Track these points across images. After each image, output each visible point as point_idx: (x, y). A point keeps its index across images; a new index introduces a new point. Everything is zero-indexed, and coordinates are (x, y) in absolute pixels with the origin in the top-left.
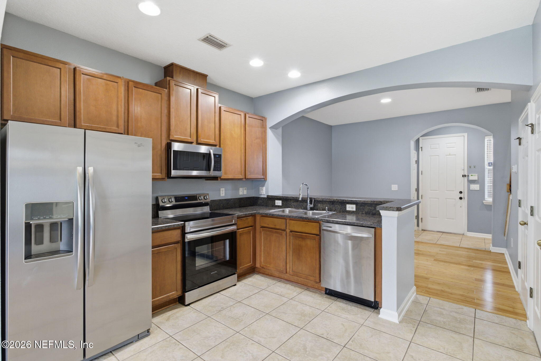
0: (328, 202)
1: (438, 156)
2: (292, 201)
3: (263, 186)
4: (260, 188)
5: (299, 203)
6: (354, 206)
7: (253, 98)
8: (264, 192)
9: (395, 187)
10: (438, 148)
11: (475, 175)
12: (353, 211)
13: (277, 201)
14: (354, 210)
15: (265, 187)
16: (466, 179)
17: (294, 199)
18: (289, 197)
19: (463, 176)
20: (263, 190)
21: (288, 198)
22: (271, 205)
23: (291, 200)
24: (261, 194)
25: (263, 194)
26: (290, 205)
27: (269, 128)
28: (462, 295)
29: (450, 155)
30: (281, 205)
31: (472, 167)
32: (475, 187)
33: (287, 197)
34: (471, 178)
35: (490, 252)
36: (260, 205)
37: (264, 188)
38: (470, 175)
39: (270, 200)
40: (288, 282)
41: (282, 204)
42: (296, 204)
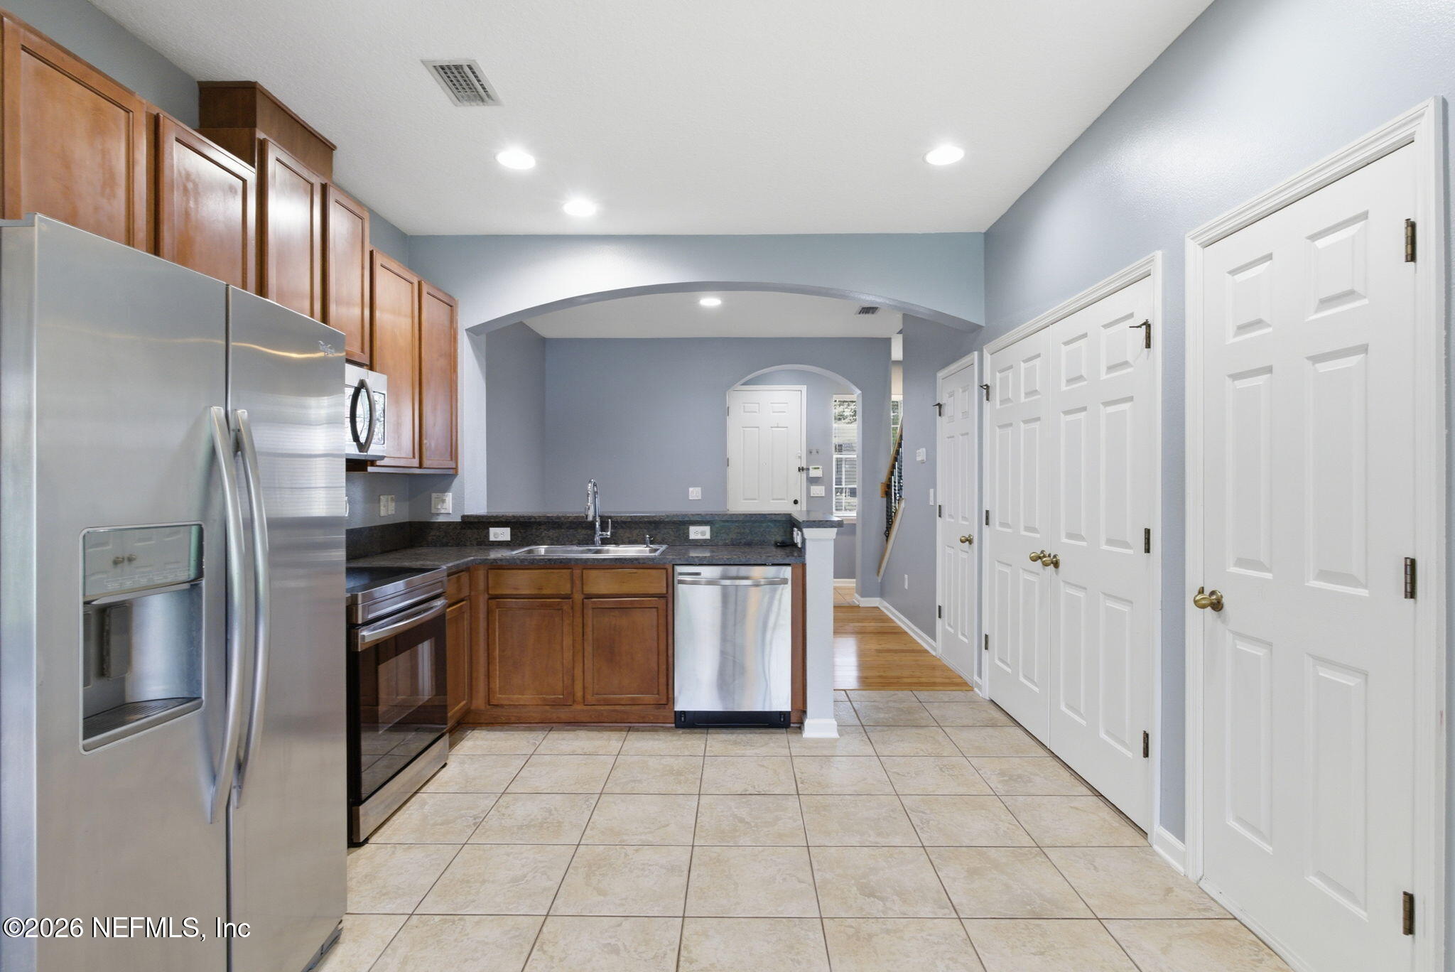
0: (645, 522)
1: (758, 427)
2: (543, 527)
3: (445, 489)
4: (434, 495)
5: (563, 530)
6: (707, 529)
7: (406, 235)
8: (448, 508)
9: (695, 493)
10: (757, 411)
11: (818, 468)
12: (705, 541)
13: (493, 531)
14: (708, 536)
15: (451, 494)
16: (804, 475)
17: (549, 522)
18: (534, 517)
19: (799, 469)
20: (443, 501)
21: (533, 520)
22: (475, 543)
23: (540, 524)
24: (438, 514)
25: (443, 511)
26: (538, 536)
27: (466, 330)
28: (880, 677)
29: (778, 427)
30: (509, 539)
31: (814, 452)
32: (818, 490)
33: (530, 518)
34: (813, 473)
35: (858, 607)
36: (434, 544)
37: (449, 497)
38: (811, 468)
39: (474, 527)
40: (574, 726)
41: (511, 535)
42: (556, 535)
